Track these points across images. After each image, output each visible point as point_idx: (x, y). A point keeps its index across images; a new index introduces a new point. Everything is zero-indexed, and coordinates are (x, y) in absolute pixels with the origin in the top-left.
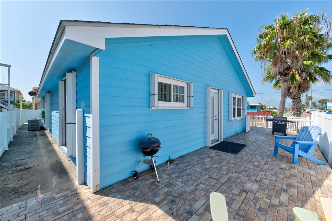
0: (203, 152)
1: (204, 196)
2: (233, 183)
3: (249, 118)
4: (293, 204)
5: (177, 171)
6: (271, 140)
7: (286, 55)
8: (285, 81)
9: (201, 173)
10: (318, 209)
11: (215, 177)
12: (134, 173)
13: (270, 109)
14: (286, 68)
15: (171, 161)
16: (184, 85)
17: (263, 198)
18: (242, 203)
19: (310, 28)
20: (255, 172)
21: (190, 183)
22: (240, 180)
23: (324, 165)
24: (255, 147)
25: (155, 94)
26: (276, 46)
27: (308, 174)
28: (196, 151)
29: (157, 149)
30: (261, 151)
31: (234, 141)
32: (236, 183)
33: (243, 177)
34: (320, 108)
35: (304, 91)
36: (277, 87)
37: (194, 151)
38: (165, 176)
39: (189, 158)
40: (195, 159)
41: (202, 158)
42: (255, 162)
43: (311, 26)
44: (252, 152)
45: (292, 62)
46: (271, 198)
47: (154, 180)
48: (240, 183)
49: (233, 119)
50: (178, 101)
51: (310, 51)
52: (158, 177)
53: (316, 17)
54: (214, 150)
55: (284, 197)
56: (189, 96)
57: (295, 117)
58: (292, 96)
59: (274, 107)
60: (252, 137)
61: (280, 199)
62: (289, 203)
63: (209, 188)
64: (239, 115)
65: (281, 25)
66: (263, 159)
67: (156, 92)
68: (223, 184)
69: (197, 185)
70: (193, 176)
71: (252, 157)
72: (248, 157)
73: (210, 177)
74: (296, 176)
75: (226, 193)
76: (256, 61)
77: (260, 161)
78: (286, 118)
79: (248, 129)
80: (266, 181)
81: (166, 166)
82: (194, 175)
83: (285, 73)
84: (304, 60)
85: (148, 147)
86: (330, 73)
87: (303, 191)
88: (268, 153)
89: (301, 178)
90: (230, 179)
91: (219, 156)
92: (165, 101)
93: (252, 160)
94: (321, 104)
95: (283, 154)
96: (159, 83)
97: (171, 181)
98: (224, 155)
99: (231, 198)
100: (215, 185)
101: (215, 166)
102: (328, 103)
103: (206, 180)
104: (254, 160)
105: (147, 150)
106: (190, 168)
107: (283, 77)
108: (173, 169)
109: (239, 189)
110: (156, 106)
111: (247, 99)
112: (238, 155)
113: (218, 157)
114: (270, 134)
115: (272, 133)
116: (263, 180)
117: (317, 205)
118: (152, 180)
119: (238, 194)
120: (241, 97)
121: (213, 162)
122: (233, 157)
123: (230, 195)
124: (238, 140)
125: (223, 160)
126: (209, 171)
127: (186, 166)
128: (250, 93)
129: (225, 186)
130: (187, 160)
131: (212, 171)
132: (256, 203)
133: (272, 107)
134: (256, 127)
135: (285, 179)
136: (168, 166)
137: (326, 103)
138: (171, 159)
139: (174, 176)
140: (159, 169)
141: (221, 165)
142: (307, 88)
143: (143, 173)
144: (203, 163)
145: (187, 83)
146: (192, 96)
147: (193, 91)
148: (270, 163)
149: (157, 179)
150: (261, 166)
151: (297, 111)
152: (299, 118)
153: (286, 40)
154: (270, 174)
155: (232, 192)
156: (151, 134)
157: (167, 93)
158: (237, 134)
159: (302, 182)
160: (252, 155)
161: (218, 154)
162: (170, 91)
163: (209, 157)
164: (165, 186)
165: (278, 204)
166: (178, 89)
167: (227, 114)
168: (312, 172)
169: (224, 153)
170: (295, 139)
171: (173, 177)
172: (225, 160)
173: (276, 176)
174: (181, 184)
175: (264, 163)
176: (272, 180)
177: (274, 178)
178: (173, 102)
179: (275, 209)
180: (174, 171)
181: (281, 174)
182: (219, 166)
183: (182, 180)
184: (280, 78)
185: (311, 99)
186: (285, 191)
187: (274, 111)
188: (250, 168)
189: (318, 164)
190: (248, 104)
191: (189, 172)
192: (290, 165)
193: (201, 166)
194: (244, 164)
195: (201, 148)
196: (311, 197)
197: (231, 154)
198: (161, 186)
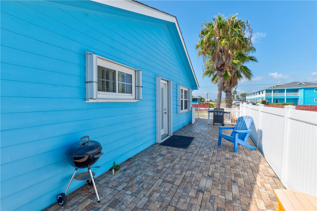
0: (153, 150)
1: (159, 209)
2: (188, 184)
3: (194, 110)
4: (243, 195)
5: (125, 180)
6: (213, 130)
7: (222, 52)
8: (221, 76)
9: (154, 177)
10: (262, 196)
11: (169, 180)
12: (60, 197)
13: (207, 101)
14: (222, 65)
15: (116, 168)
16: (131, 72)
17: (218, 195)
18: (200, 207)
19: (239, 31)
20: (206, 166)
21: (142, 193)
22: (194, 178)
23: (256, 150)
24: (201, 139)
25: (93, 82)
26: (215, 43)
27: (247, 161)
28: (146, 149)
29: (96, 157)
30: (207, 143)
31: (183, 134)
32: (190, 182)
33: (197, 174)
34: (241, 101)
35: (234, 86)
36: (214, 81)
37: (144, 150)
38: (108, 191)
39: (138, 160)
40: (146, 160)
41: (153, 158)
42: (204, 155)
43: (239, 29)
44: (200, 145)
45: (226, 59)
46: (225, 194)
47: (92, 201)
48: (195, 182)
49: (181, 111)
50: (124, 91)
51: (238, 51)
52: (99, 194)
53: (243, 22)
54: (164, 146)
55: (235, 189)
56: (138, 87)
57: (228, 109)
58: (225, 89)
59: (210, 100)
60: (198, 129)
61: (232, 192)
62: (240, 195)
63: (164, 195)
64: (186, 108)
65: (219, 25)
66: (211, 151)
67: (95, 78)
68: (179, 186)
69: (150, 195)
70: (145, 184)
71: (201, 150)
72: (197, 150)
73: (164, 181)
74: (239, 164)
75: (183, 198)
76: (199, 55)
77: (209, 154)
78: (223, 109)
79: (193, 121)
80: (217, 175)
81: (110, 176)
82: (146, 181)
83: (221, 68)
84: (234, 59)
85: (82, 156)
86: (250, 72)
87: (247, 179)
88: (214, 144)
89: (243, 165)
90: (184, 179)
91: (171, 153)
92: (108, 90)
93: (202, 153)
94: (242, 97)
95: (225, 143)
96: (99, 67)
97: (117, 197)
98: (176, 151)
99: (189, 203)
100: (170, 190)
101: (167, 166)
102: (246, 96)
103: (160, 186)
104: (203, 153)
105: (81, 161)
106: (141, 174)
107: (220, 73)
108: (119, 178)
109: (195, 189)
110: (95, 97)
111: (192, 91)
112: (189, 150)
113: (170, 155)
114: (211, 125)
115: (213, 124)
116: (214, 174)
117: (261, 192)
118: (89, 201)
119: (195, 196)
120: (187, 90)
121: (165, 161)
122: (184, 152)
123: (187, 200)
124: (186, 133)
125: (175, 157)
126: (162, 173)
127: (135, 172)
128: (194, 86)
129: (181, 188)
130: (136, 163)
131: (166, 173)
132: (214, 203)
133: (209, 100)
134: (199, 119)
135: (231, 169)
136: (112, 176)
137: (245, 96)
138: (115, 165)
139: (120, 188)
140: (100, 183)
141: (174, 163)
142: (236, 83)
143: (75, 193)
144: (154, 164)
145: (135, 71)
146: (141, 87)
147: (142, 81)
148: (216, 154)
149: (97, 198)
150: (210, 158)
151: (229, 103)
152: (231, 109)
153: (222, 39)
154: (219, 166)
155: (189, 195)
156: (88, 137)
157: (111, 81)
158: (184, 127)
159: (244, 170)
160: (200, 148)
161: (169, 151)
162: (114, 79)
163: (161, 155)
164: (109, 206)
165: (231, 199)
166: (124, 77)
167: (175, 107)
168: (249, 159)
169: (175, 148)
170: (233, 128)
171: (119, 190)
172: (177, 157)
173: (224, 167)
174: (130, 198)
175: (212, 155)
176: (222, 173)
177: (223, 170)
178: (119, 92)
179: (231, 205)
180: (121, 180)
181: (228, 164)
182: (172, 165)
183: (131, 193)
184: (217, 73)
185: (236, 93)
186: (234, 182)
187: (211, 103)
188: (201, 163)
189: (252, 150)
190: (192, 97)
191: (139, 178)
192: (232, 154)
193: (153, 169)
194: (195, 158)
195: (151, 146)
196: (254, 184)
197: (182, 150)
198: (103, 207)
